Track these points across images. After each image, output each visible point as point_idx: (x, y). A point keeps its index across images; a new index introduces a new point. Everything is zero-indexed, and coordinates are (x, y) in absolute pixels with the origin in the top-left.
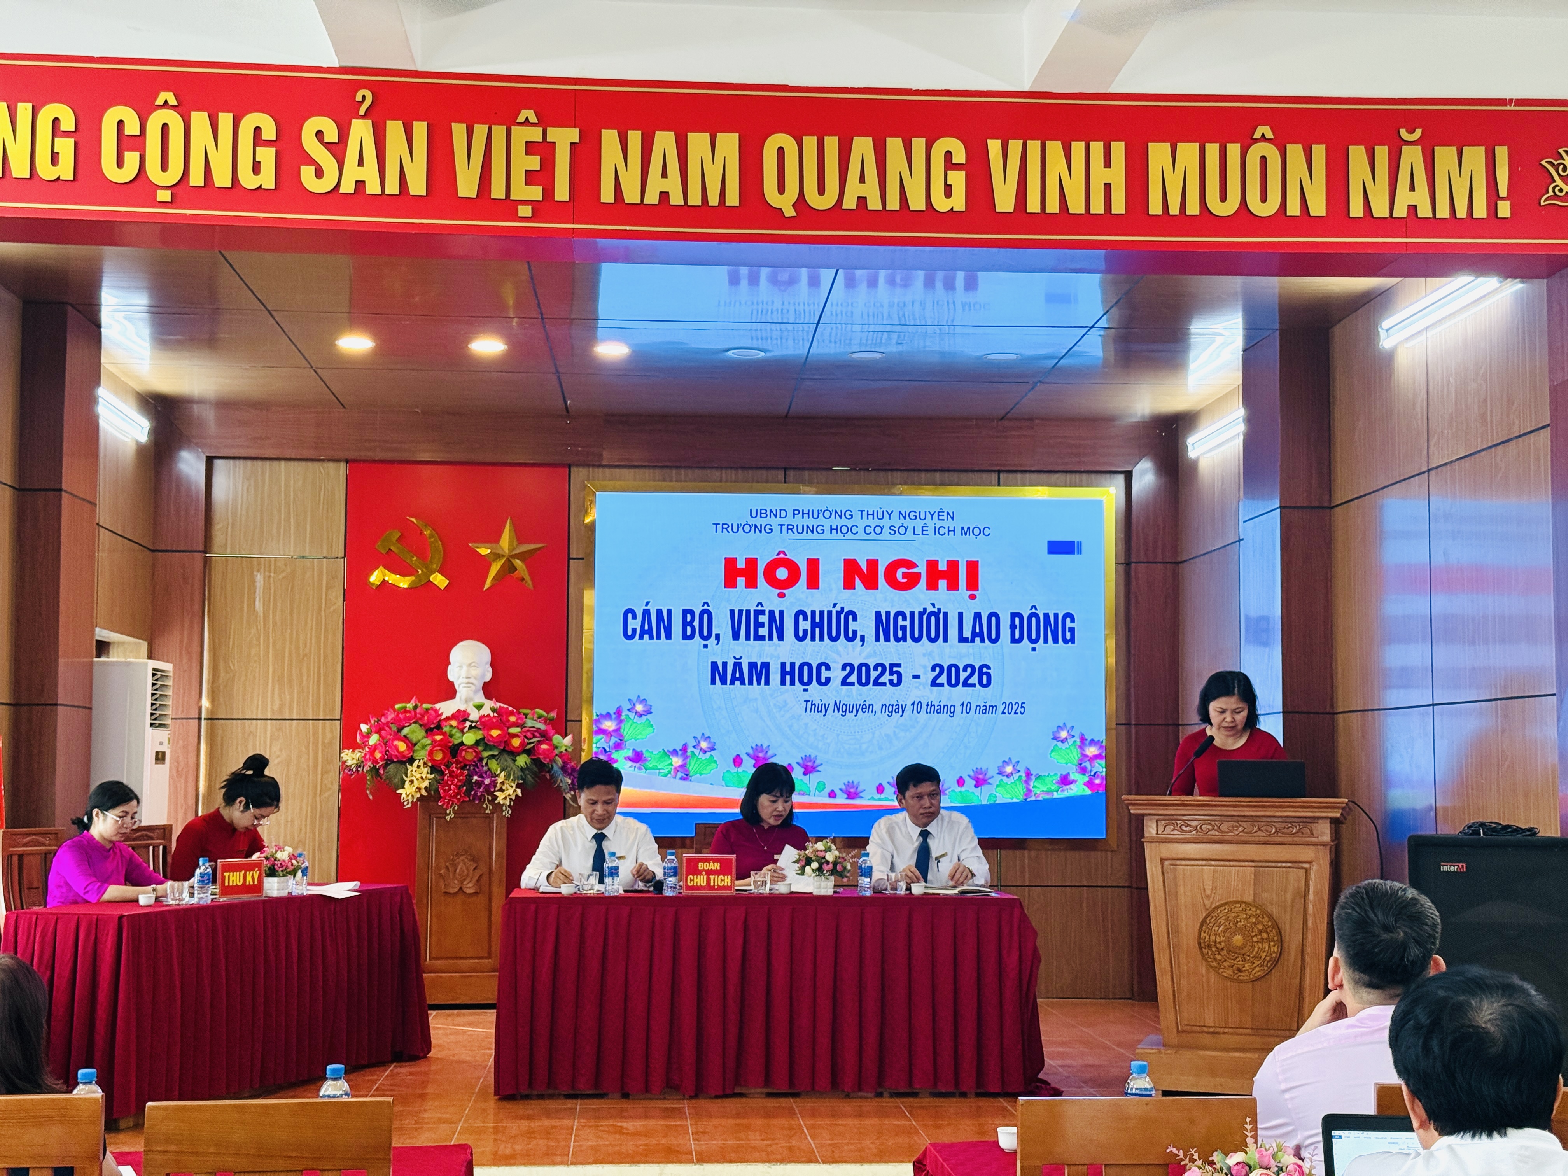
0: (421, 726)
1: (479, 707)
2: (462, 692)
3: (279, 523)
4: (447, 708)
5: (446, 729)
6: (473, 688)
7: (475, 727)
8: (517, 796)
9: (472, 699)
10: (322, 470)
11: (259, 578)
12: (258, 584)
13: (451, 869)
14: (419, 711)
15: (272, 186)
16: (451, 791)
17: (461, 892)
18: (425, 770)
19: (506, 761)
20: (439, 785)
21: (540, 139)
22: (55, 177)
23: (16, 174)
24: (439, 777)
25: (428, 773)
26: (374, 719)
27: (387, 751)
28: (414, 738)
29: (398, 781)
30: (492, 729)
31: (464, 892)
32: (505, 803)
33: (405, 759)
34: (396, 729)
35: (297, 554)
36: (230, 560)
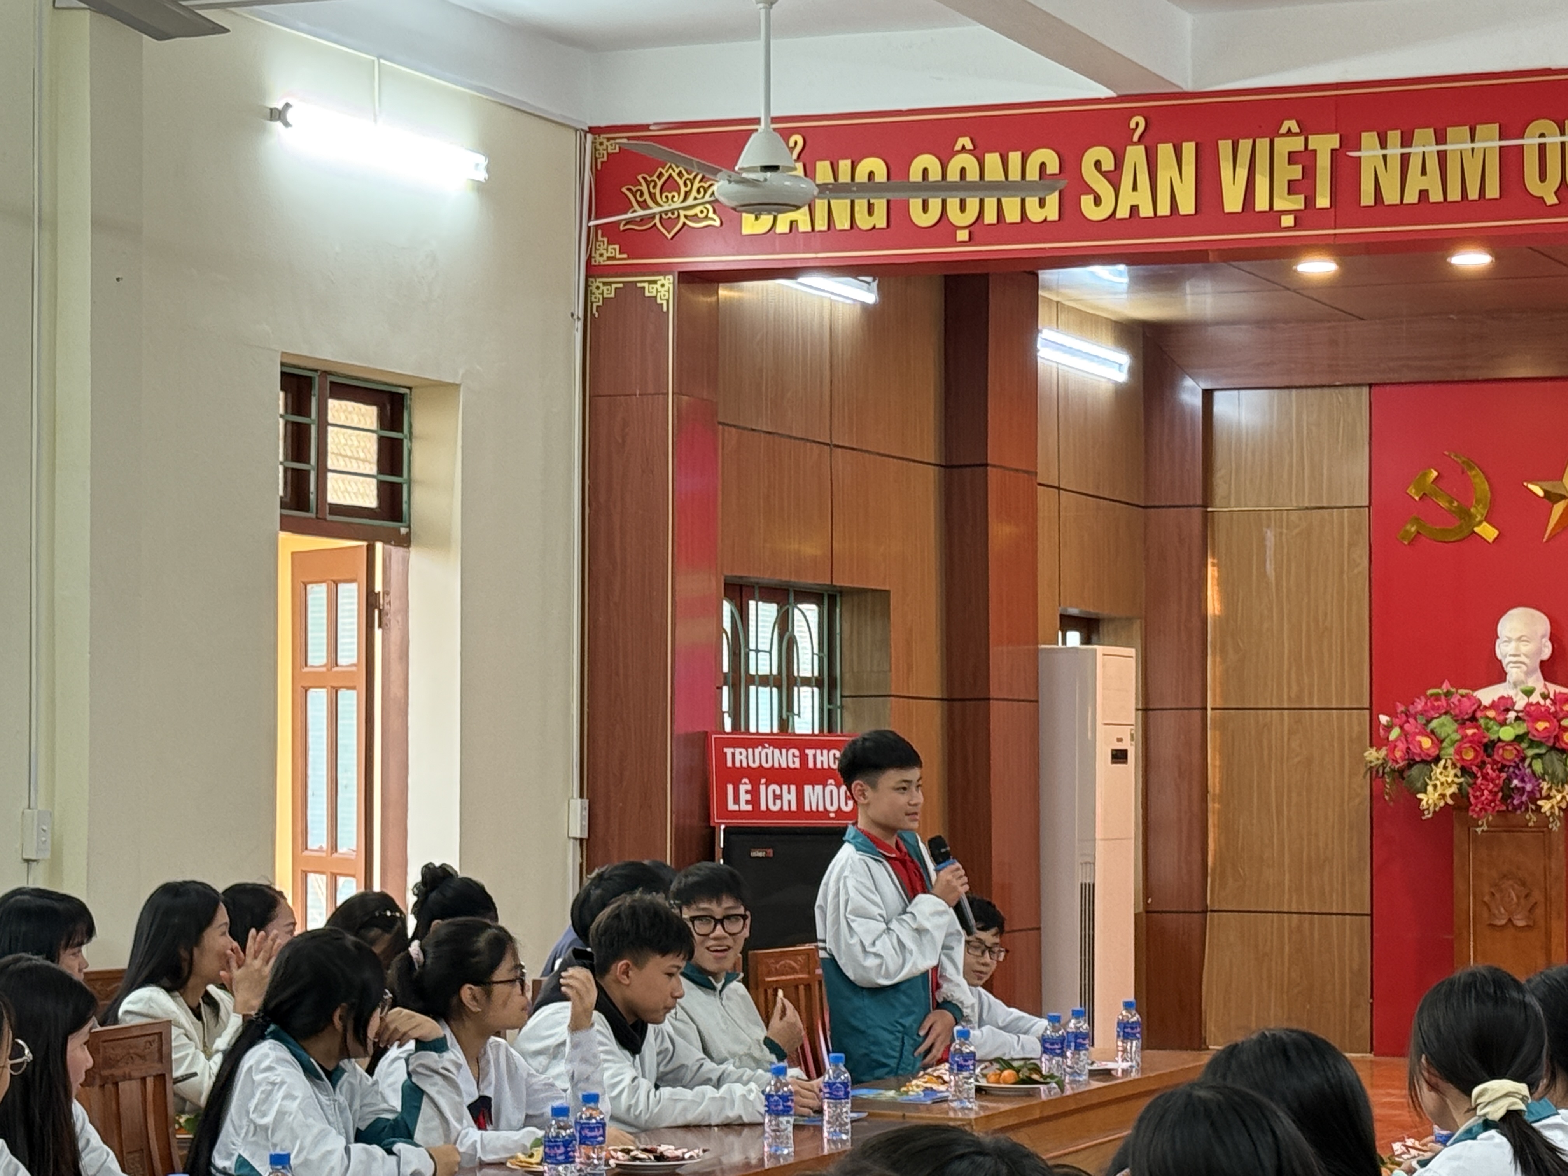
0: (1452, 717)
1: (1528, 693)
2: (1513, 673)
3: (1291, 466)
4: (1487, 695)
5: (1482, 722)
6: (1524, 668)
7: (1519, 719)
9: (1523, 682)
10: (1341, 399)
11: (1270, 535)
12: (1268, 543)
13: (1498, 896)
14: (1455, 699)
15: (1056, 218)
16: (1483, 798)
17: (1510, 925)
18: (1452, 772)
19: (1552, 762)
20: (1470, 791)
21: (1302, 148)
22: (871, 226)
23: (839, 227)
24: (1471, 781)
25: (1456, 776)
26: (1401, 708)
27: (1408, 748)
28: (1442, 732)
29: (1419, 785)
30: (1537, 719)
31: (1513, 925)
32: (1552, 814)
33: (1429, 759)
34: (1424, 722)
35: (1313, 505)
36: (1235, 515)
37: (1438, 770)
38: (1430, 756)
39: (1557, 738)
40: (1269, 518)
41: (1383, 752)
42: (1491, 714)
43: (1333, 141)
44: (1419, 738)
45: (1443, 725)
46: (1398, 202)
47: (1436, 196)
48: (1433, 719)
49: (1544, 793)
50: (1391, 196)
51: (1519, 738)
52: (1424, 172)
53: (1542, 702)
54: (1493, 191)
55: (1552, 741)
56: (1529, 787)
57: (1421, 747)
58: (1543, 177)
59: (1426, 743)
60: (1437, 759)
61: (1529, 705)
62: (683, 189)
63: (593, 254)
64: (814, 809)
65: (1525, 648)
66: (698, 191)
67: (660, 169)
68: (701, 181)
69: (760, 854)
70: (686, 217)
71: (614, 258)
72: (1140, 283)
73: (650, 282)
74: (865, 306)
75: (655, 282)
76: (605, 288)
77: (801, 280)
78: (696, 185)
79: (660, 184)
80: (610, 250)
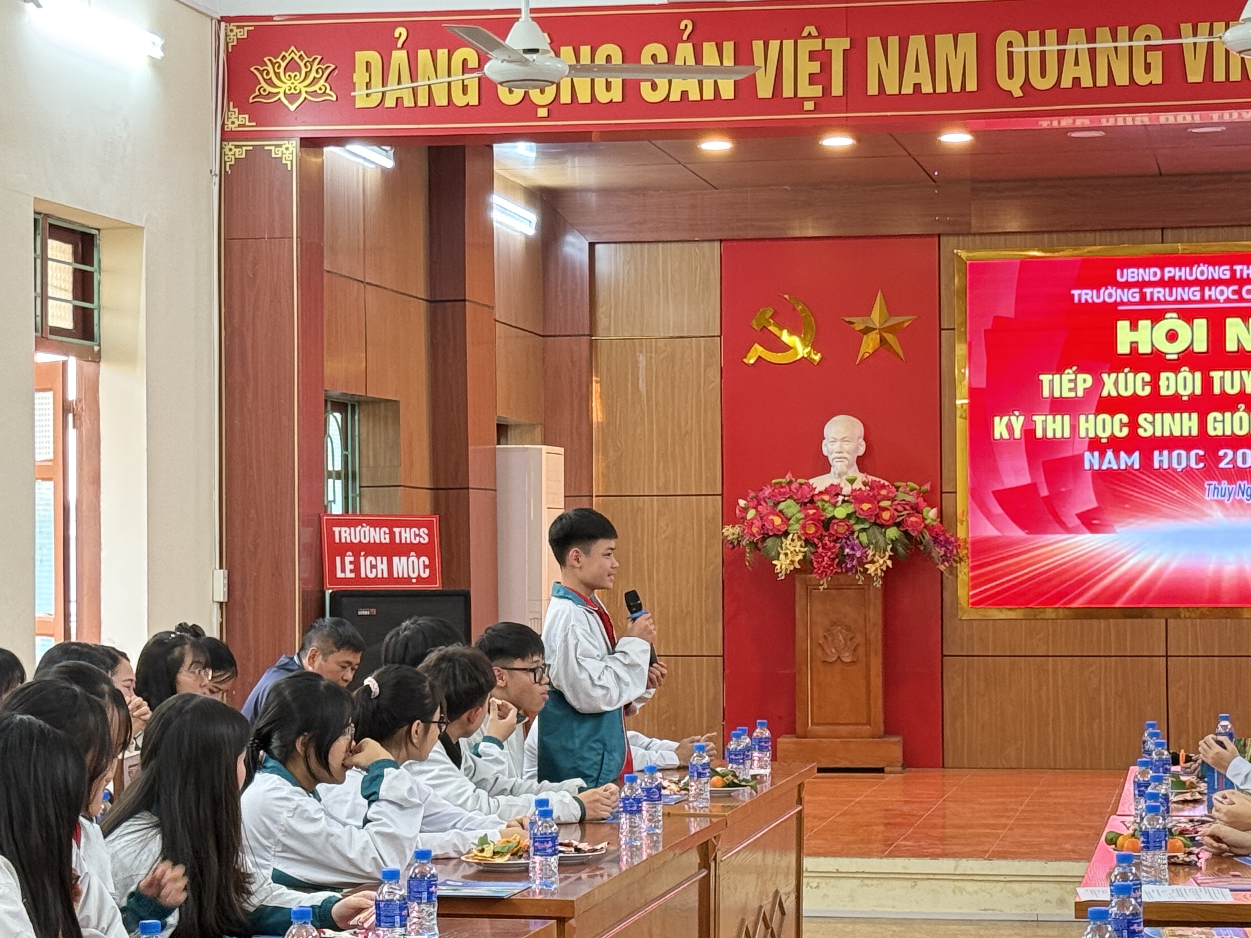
0: (795, 500)
1: (852, 481)
2: (837, 466)
3: (658, 303)
4: (820, 483)
5: (819, 504)
6: (846, 462)
7: (847, 501)
8: (888, 567)
9: (845, 474)
10: (698, 251)
11: (642, 359)
12: (640, 365)
13: (829, 638)
14: (794, 486)
15: (620, 100)
16: (824, 563)
17: (839, 661)
18: (799, 543)
19: (874, 533)
20: (812, 557)
21: (820, 48)
22: (465, 103)
23: (438, 103)
24: (813, 550)
25: (801, 546)
26: (752, 494)
27: (764, 525)
28: (789, 512)
29: (773, 554)
30: (863, 503)
31: (842, 661)
32: (876, 574)
33: (780, 533)
34: (772, 504)
35: (677, 335)
36: (614, 342)
37: (787, 542)
38: (779, 530)
39: (878, 516)
40: (641, 345)
41: (737, 529)
42: (826, 498)
43: (845, 43)
44: (771, 517)
45: (789, 507)
46: (897, 92)
47: (927, 89)
48: (779, 503)
49: (869, 558)
50: (892, 89)
51: (849, 516)
52: (917, 69)
53: (863, 488)
54: (972, 86)
55: (874, 518)
56: (858, 554)
57: (773, 524)
58: (1011, 75)
59: (777, 521)
60: (786, 534)
61: (854, 491)
62: (304, 70)
63: (226, 122)
64: (401, 576)
65: (847, 447)
66: (317, 71)
67: (284, 53)
68: (319, 64)
69: (366, 613)
70: (306, 92)
71: (244, 125)
72: (543, 155)
73: (276, 146)
74: (384, 171)
75: (280, 146)
76: (237, 150)
77: (349, 147)
78: (315, 67)
79: (283, 65)
80: (240, 119)
